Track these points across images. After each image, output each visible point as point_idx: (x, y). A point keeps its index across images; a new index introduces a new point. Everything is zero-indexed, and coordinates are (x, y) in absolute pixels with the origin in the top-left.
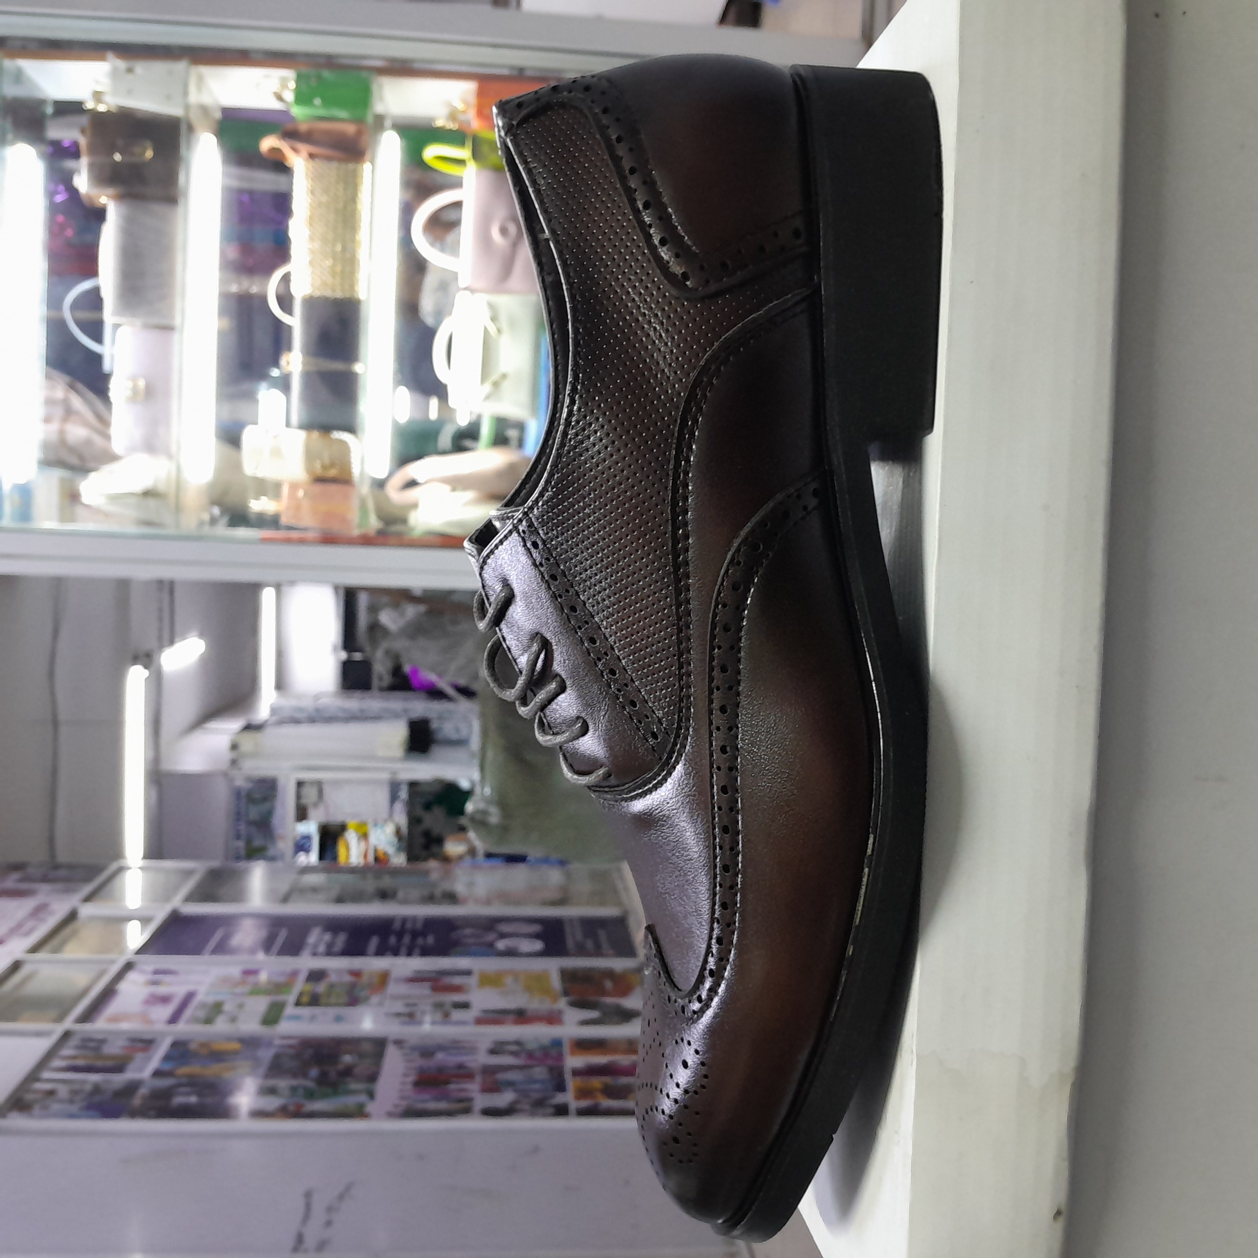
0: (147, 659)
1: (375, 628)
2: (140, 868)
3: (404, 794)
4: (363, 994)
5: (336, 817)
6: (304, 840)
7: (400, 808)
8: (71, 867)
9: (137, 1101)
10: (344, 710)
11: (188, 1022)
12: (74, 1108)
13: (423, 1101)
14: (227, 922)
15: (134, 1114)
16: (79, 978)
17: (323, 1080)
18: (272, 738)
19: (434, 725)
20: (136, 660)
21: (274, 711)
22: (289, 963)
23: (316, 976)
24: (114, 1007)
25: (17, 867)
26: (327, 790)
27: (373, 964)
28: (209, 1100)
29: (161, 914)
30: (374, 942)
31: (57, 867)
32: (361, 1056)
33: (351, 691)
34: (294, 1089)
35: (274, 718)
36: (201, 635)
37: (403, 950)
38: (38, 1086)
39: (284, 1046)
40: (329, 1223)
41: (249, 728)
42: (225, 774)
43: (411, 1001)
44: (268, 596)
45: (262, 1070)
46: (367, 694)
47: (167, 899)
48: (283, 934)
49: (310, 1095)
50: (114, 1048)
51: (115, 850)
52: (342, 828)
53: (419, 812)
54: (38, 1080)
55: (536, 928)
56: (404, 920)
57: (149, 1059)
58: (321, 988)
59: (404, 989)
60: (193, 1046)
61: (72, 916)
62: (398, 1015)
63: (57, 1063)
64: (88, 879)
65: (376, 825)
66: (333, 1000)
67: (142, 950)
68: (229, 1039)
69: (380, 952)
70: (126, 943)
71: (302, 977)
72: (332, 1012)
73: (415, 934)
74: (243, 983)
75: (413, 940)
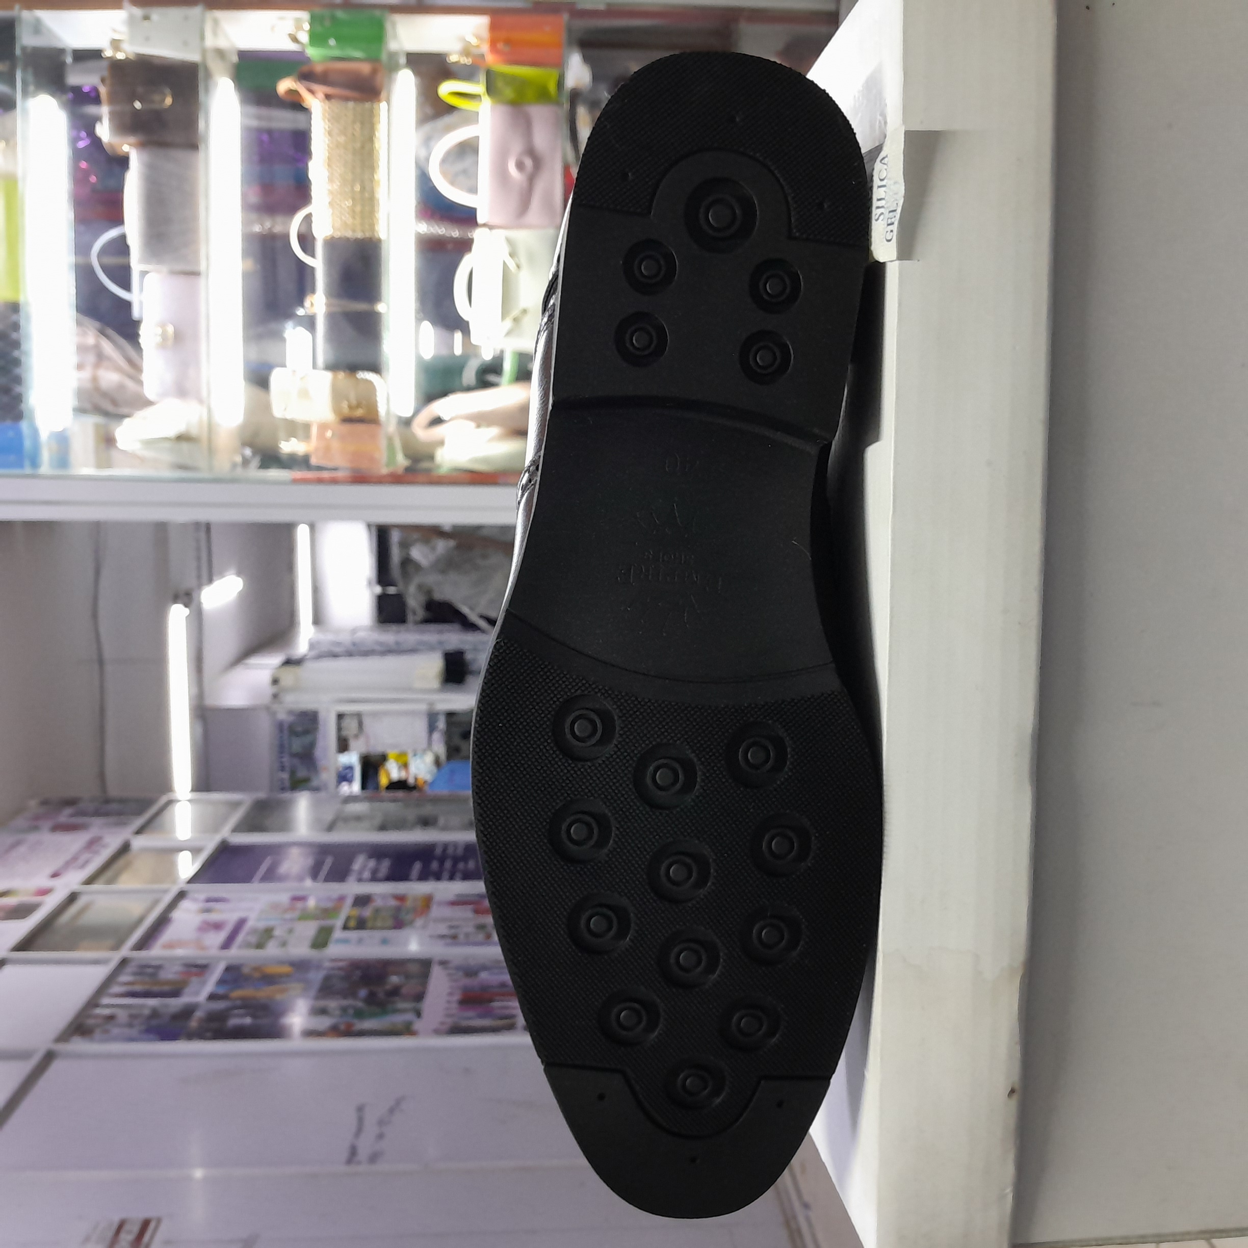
0: (187, 597)
1: (407, 562)
2: (189, 801)
3: (441, 724)
4: (409, 917)
5: (377, 748)
6: (347, 771)
7: (437, 736)
8: (122, 801)
9: (193, 1024)
10: (381, 644)
11: (240, 947)
12: (134, 1032)
13: (470, 1018)
14: (275, 850)
15: (192, 1036)
16: (133, 908)
17: (371, 999)
18: (314, 672)
19: (469, 656)
20: (176, 599)
21: (312, 646)
22: (336, 889)
23: (362, 901)
24: (169, 934)
25: (70, 802)
26: (367, 722)
27: (416, 889)
28: (264, 1021)
29: (210, 845)
30: (417, 867)
31: (107, 801)
32: (408, 976)
33: (388, 624)
34: (344, 1010)
35: (313, 653)
36: (239, 574)
37: (446, 874)
38: (98, 1011)
39: (333, 969)
40: (380, 1136)
41: (288, 662)
42: (267, 708)
43: (455, 923)
44: (302, 533)
45: (313, 992)
46: (402, 627)
47: (216, 829)
48: (329, 861)
49: (360, 1014)
50: (170, 974)
51: (164, 784)
52: (383, 758)
53: (457, 741)
54: (97, 1005)
56: (446, 846)
57: (204, 983)
58: (367, 912)
59: (448, 912)
60: (246, 970)
61: (125, 848)
62: (443, 937)
63: (116, 989)
64: (139, 812)
65: (415, 755)
66: (379, 924)
67: (193, 880)
68: (281, 962)
69: (423, 877)
70: (178, 874)
71: (349, 901)
72: (378, 935)
73: (456, 860)
74: (292, 908)
75: (455, 865)
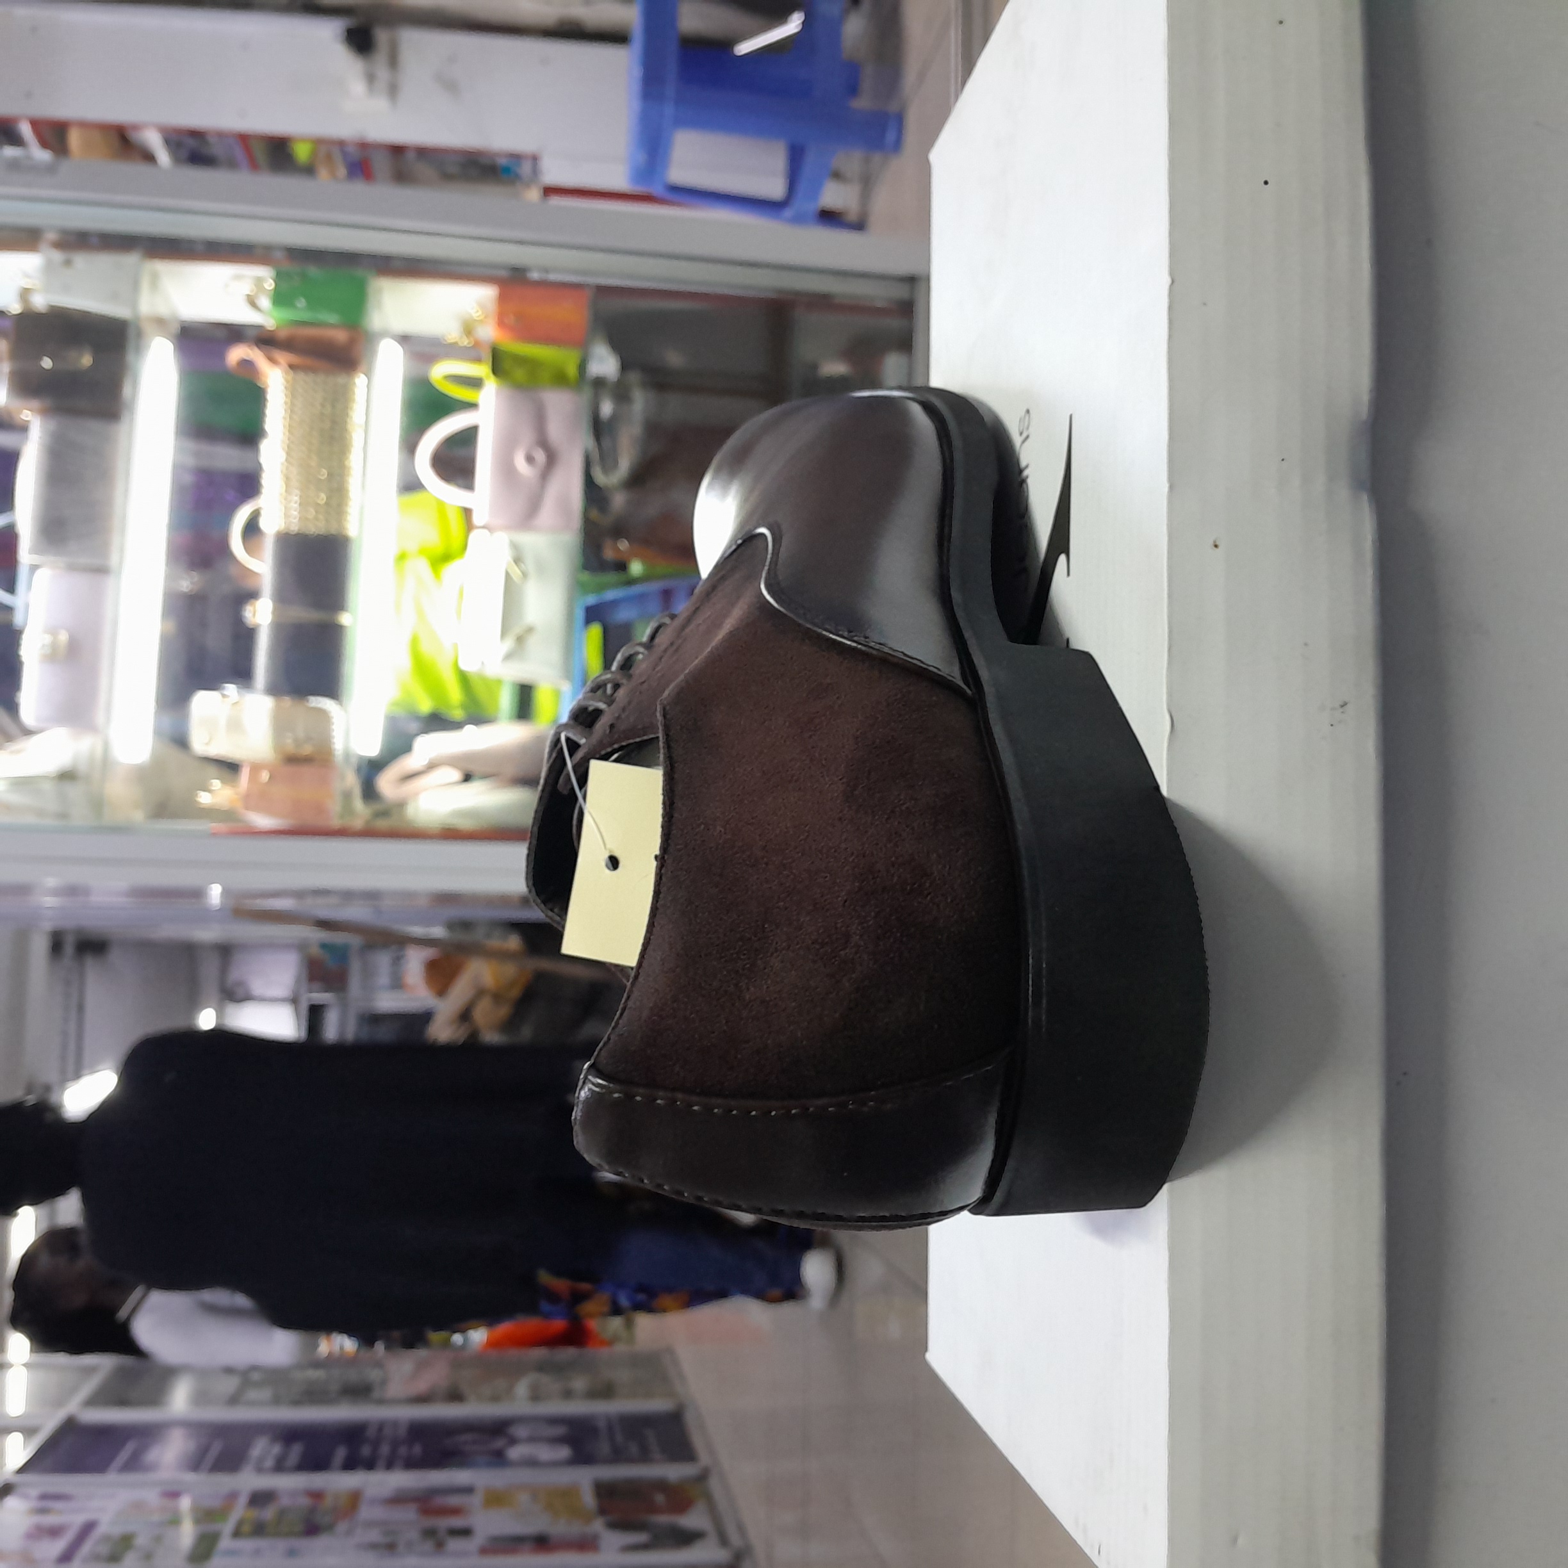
2: (24, 1365)
4: (328, 1521)
11: (86, 1559)
14: (142, 1433)
22: (226, 1482)
23: (260, 1499)
27: (339, 1481)
29: (50, 1424)
30: (341, 1453)
37: (381, 1463)
43: (392, 1528)
47: (60, 1403)
48: (218, 1446)
55: (560, 1430)
56: (381, 1426)
59: (381, 1513)
62: (374, 1546)
66: (284, 1529)
67: (24, 1470)
69: (350, 1465)
70: (4, 1461)
71: (243, 1500)
72: (282, 1544)
73: (395, 1444)
74: (160, 1507)
75: (394, 1451)
